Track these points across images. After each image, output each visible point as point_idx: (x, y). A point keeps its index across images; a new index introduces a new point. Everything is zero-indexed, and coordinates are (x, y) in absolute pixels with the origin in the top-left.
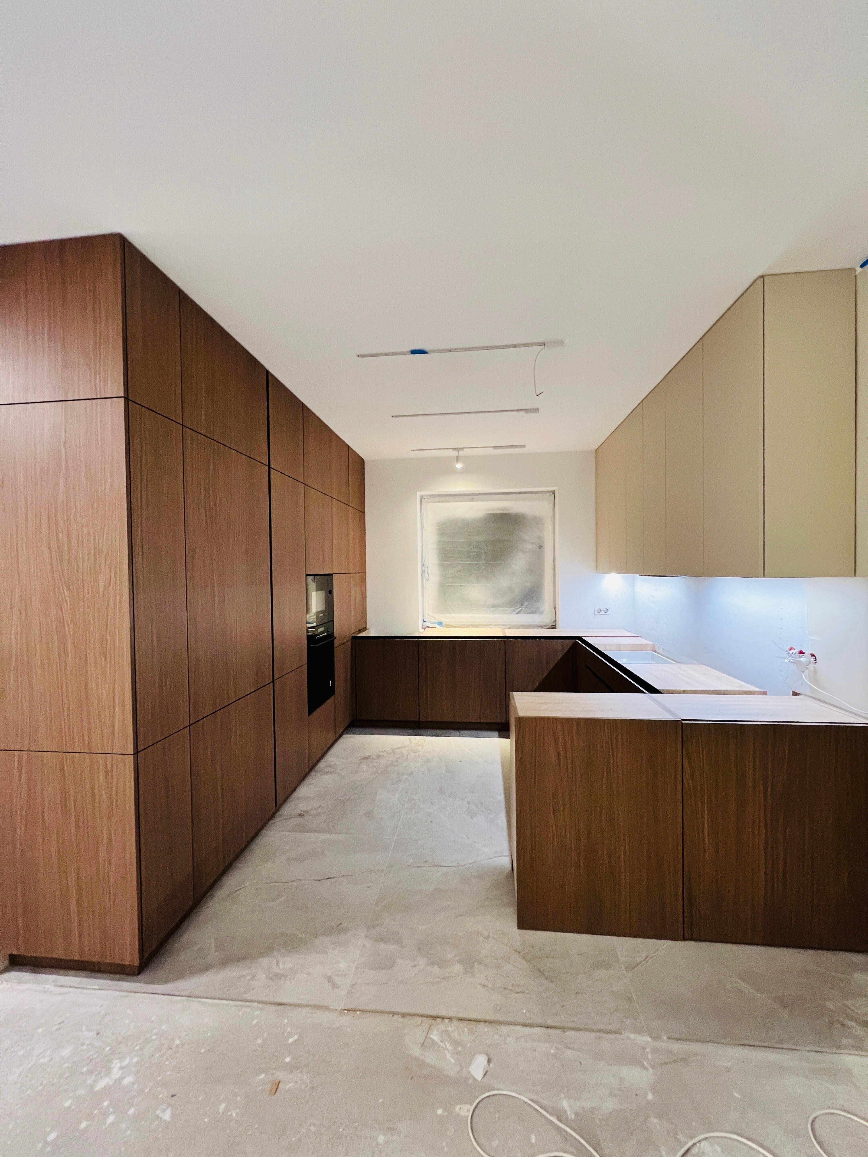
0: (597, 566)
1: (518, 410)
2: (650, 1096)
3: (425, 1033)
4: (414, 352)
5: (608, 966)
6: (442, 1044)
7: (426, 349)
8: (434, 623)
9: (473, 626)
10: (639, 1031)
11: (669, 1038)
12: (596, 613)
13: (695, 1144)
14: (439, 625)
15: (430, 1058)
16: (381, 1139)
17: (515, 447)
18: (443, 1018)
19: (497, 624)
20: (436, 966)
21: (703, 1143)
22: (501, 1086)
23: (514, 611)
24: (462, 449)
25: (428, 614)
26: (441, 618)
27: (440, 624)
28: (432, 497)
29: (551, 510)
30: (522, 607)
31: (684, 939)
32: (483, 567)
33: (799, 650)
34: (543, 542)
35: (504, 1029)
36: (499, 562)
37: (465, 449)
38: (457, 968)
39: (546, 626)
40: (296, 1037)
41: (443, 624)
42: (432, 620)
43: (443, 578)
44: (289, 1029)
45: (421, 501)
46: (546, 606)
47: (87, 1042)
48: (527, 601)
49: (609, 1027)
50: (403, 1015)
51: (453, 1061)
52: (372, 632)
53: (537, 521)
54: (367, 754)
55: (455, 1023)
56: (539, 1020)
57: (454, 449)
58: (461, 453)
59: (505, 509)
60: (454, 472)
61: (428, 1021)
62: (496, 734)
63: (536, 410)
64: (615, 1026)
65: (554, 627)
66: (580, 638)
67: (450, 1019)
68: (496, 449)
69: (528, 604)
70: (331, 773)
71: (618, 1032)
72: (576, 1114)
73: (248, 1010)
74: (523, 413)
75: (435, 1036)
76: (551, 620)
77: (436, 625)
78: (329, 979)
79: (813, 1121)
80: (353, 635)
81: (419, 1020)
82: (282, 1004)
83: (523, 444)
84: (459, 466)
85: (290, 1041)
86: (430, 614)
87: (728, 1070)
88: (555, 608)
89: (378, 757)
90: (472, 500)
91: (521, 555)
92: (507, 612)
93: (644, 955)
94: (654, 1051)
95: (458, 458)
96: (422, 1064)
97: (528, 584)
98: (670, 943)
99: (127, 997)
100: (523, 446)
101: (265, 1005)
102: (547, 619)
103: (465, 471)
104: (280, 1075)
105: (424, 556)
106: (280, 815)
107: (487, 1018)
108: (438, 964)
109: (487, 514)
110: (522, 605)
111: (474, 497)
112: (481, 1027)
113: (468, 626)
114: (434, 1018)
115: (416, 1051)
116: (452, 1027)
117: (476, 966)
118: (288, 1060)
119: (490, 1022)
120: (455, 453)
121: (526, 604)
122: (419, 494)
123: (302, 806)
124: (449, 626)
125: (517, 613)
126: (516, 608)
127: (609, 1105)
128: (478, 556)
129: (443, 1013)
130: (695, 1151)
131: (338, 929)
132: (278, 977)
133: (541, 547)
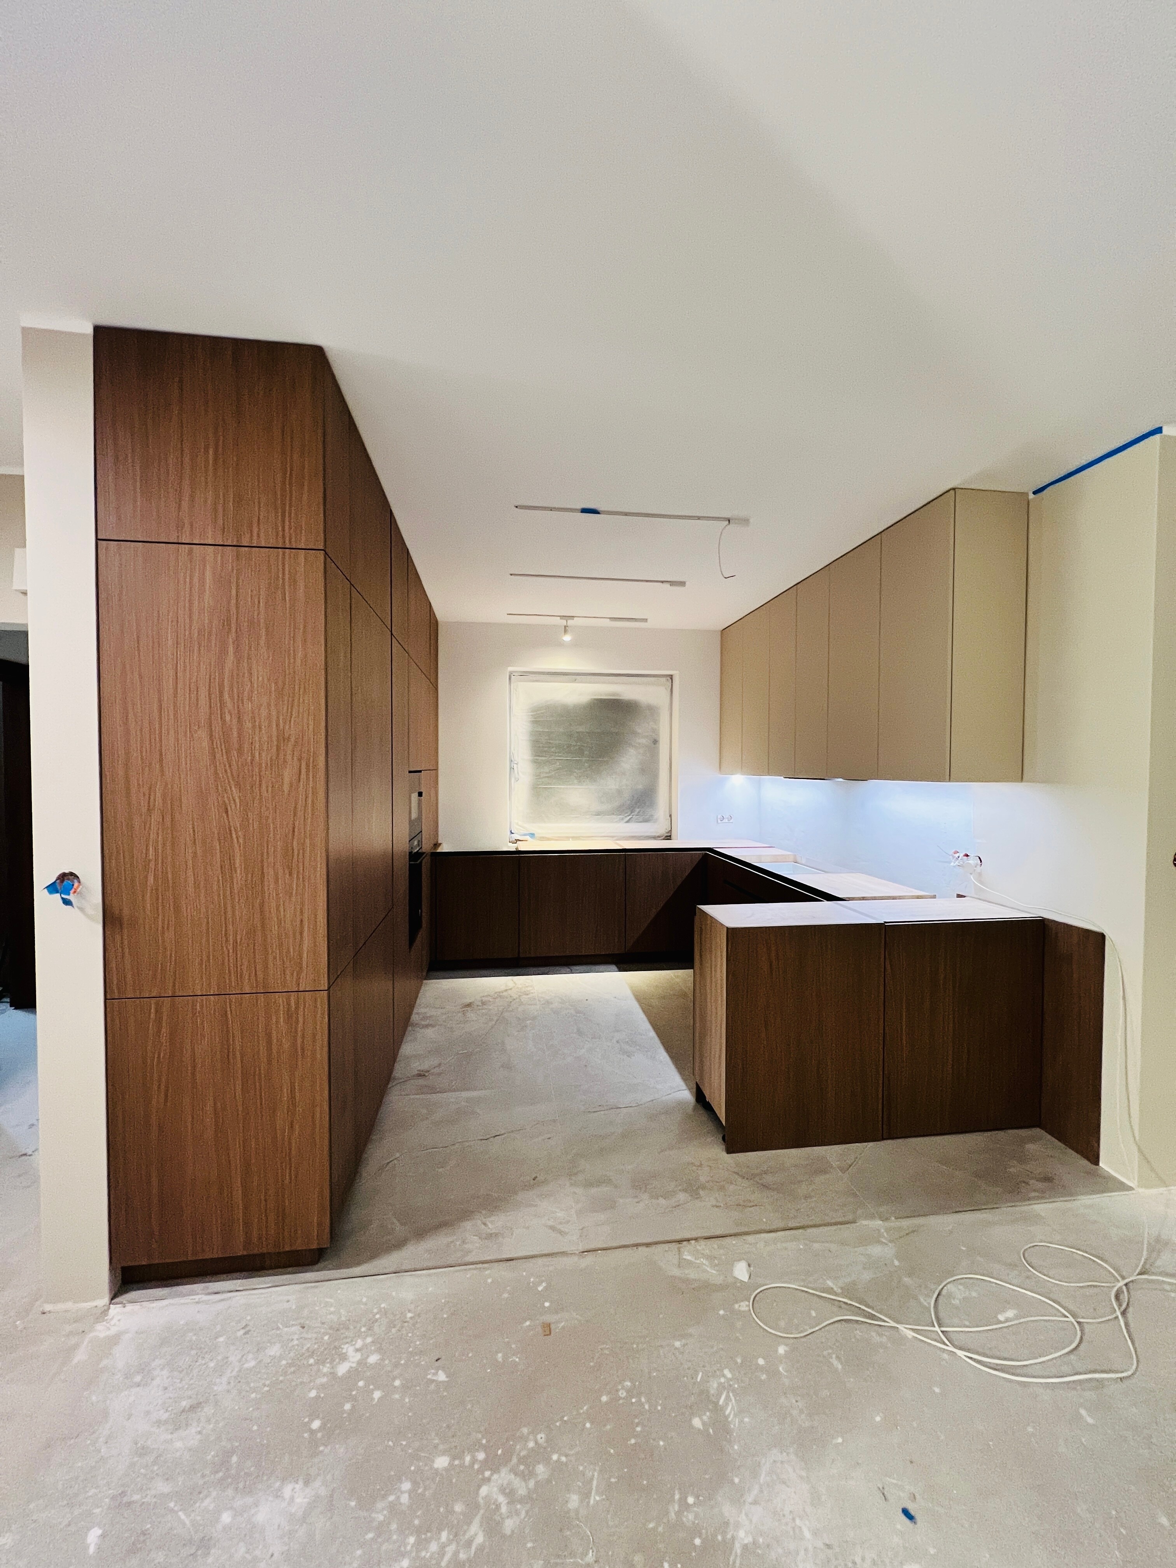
0: (720, 768)
1: (662, 582)
2: (896, 1263)
3: (677, 1256)
4: (585, 511)
5: (824, 1172)
6: (698, 1261)
7: (600, 509)
8: (525, 835)
9: (575, 838)
10: (872, 1217)
11: (896, 1218)
12: (719, 821)
13: (942, 1289)
14: (531, 837)
15: (692, 1274)
16: (677, 1344)
17: (635, 620)
18: (688, 1240)
19: (603, 835)
20: (661, 1199)
21: (948, 1286)
22: (768, 1282)
23: (623, 819)
24: (573, 617)
25: (517, 824)
26: (533, 828)
27: (532, 835)
28: (523, 674)
29: (669, 697)
30: (633, 814)
31: (883, 1139)
32: (586, 765)
33: (964, 854)
34: (658, 735)
35: (750, 1238)
36: (605, 759)
37: (576, 618)
38: (682, 1197)
39: (661, 837)
40: (544, 1284)
41: (536, 835)
42: (521, 831)
43: (536, 777)
44: (532, 1280)
45: (510, 679)
46: (661, 812)
47: (296, 1337)
48: (638, 807)
49: (846, 1219)
50: (648, 1245)
51: (714, 1272)
52: (445, 848)
53: (652, 710)
54: (468, 1001)
55: (703, 1242)
56: (781, 1225)
57: (562, 617)
58: (570, 622)
59: (613, 694)
60: (561, 645)
61: (674, 1246)
62: (614, 967)
63: (682, 584)
64: (850, 1217)
65: (668, 838)
66: (711, 850)
67: (696, 1239)
68: (613, 621)
69: (640, 811)
70: (432, 1026)
71: (854, 1222)
72: (842, 1288)
73: (475, 1272)
74: (667, 585)
75: (687, 1257)
76: (665, 829)
77: (528, 838)
78: (552, 1228)
79: (1024, 1251)
81: (666, 1246)
82: (511, 1260)
83: (646, 618)
84: (567, 638)
85: (540, 1289)
86: (519, 824)
87: (951, 1232)
88: (670, 816)
89: (483, 1003)
90: (576, 681)
91: (632, 751)
92: (615, 820)
93: (853, 1158)
94: (887, 1230)
95: (566, 629)
96: (687, 1281)
97: (640, 787)
98: (871, 1144)
99: (317, 1287)
100: (645, 620)
101: (492, 1264)
102: (662, 830)
103: (576, 645)
104: (548, 1318)
105: (513, 750)
106: (395, 1079)
107: (732, 1232)
108: (662, 1196)
109: (595, 699)
110: (632, 811)
111: (578, 677)
112: (728, 1240)
113: (568, 838)
114: (680, 1241)
115: (676, 1272)
116: (702, 1246)
117: (701, 1192)
118: (547, 1304)
119: (735, 1235)
120: (564, 622)
121: (638, 810)
122: (510, 669)
123: (417, 1066)
124: (542, 839)
125: (627, 822)
126: (626, 815)
127: (867, 1276)
128: (581, 751)
129: (688, 1236)
130: (944, 1292)
131: (535, 1183)
132: (490, 1236)
133: (655, 742)
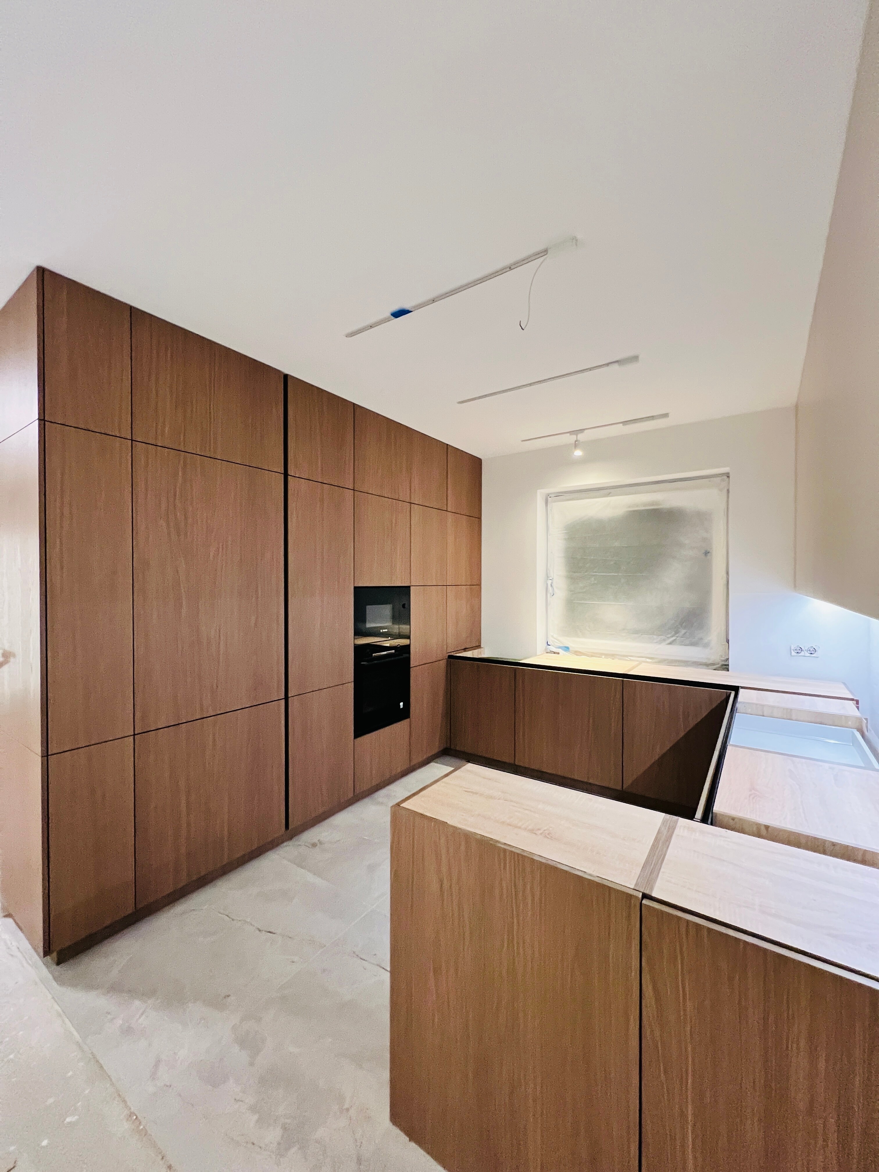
0: (795, 587)
7: (406, 307)
8: (559, 647)
14: (565, 650)
17: (652, 418)
19: (641, 654)
23: (664, 640)
24: (582, 431)
25: (552, 636)
26: (568, 640)
27: (567, 649)
28: (558, 495)
29: (724, 499)
30: (677, 635)
32: (623, 580)
34: (710, 546)
36: (646, 575)
37: (586, 431)
39: (713, 664)
40: (75, 1118)
41: (571, 649)
42: (556, 644)
43: (572, 593)
45: (546, 501)
46: (713, 635)
48: (685, 628)
53: (702, 517)
57: (571, 433)
58: (581, 437)
59: (652, 504)
60: (571, 462)
63: (635, 359)
65: (725, 667)
68: (626, 425)
69: (685, 633)
74: (616, 366)
76: (722, 656)
77: (561, 651)
80: (452, 654)
83: (664, 412)
84: (578, 453)
86: (555, 636)
88: (727, 639)
90: (609, 495)
91: (675, 565)
92: (655, 641)
95: (576, 445)
97: (688, 605)
100: (666, 415)
102: (714, 655)
103: (586, 459)
105: (549, 565)
109: (631, 511)
110: (677, 632)
111: (610, 491)
113: (599, 655)
120: (573, 438)
121: (683, 631)
122: (541, 492)
124: (577, 653)
125: (670, 643)
126: (669, 636)
128: (617, 567)
133: (707, 553)
